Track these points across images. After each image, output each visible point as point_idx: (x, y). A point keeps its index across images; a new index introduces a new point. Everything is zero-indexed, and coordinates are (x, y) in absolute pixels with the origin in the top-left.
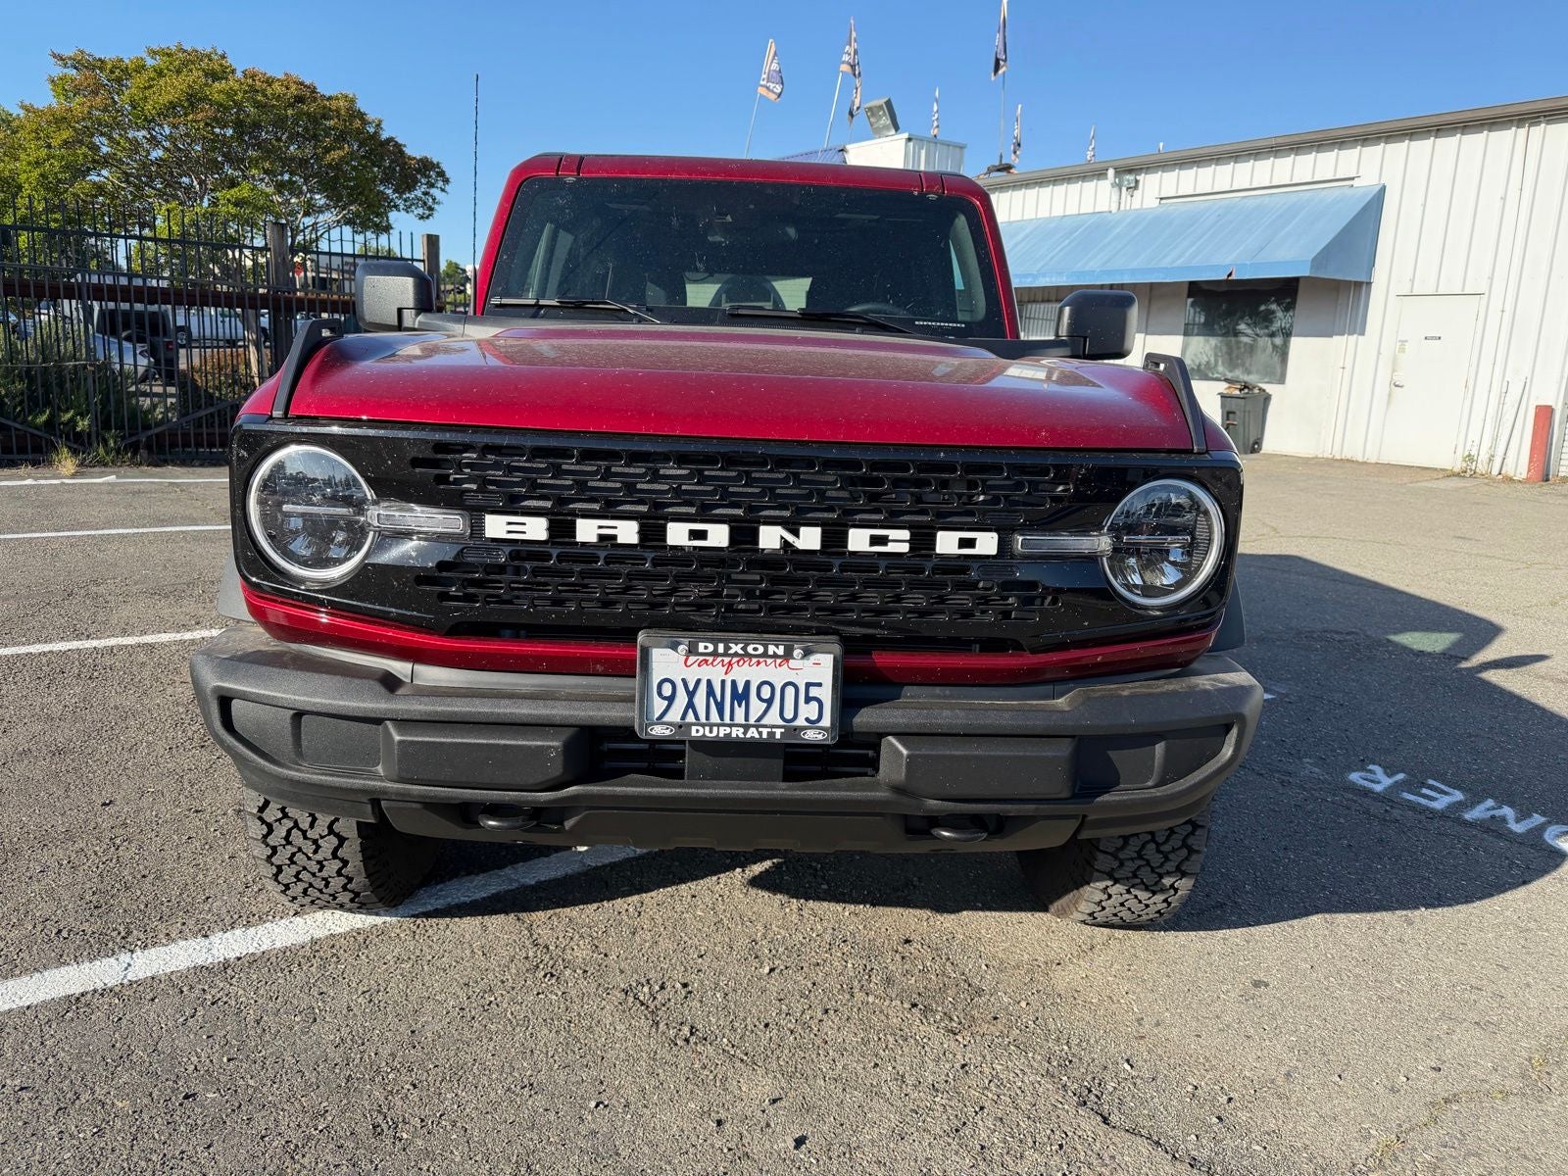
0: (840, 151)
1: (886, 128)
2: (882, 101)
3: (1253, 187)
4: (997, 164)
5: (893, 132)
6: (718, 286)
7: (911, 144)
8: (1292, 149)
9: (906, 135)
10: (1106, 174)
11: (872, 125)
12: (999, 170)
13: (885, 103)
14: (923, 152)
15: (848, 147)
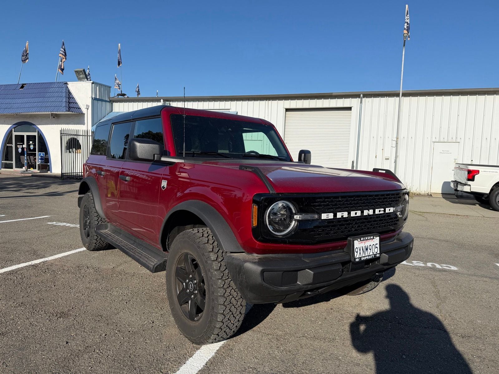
0: (65, 84)
1: (83, 78)
2: (82, 70)
3: (214, 109)
4: (120, 93)
5: (86, 80)
6: (10, 126)
7: (93, 85)
8: (213, 100)
9: (92, 82)
10: (161, 101)
11: (77, 77)
12: (121, 95)
13: (83, 70)
14: (98, 88)
15: (68, 83)
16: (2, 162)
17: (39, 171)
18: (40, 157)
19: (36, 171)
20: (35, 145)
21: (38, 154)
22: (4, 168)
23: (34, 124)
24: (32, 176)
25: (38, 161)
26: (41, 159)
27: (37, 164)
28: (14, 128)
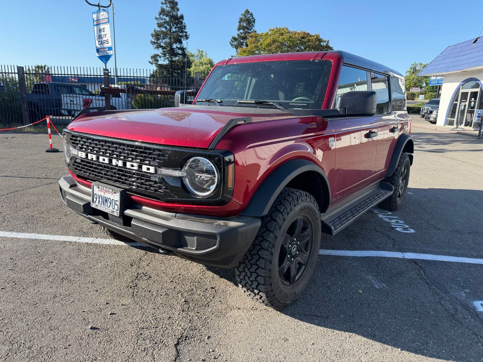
6: (459, 83)
16: (447, 119)
17: (473, 129)
18: (477, 115)
19: (471, 128)
20: (475, 102)
21: (476, 111)
22: (447, 125)
23: (479, 79)
24: (458, 133)
25: (475, 119)
26: (478, 117)
27: (474, 121)
28: (463, 85)
